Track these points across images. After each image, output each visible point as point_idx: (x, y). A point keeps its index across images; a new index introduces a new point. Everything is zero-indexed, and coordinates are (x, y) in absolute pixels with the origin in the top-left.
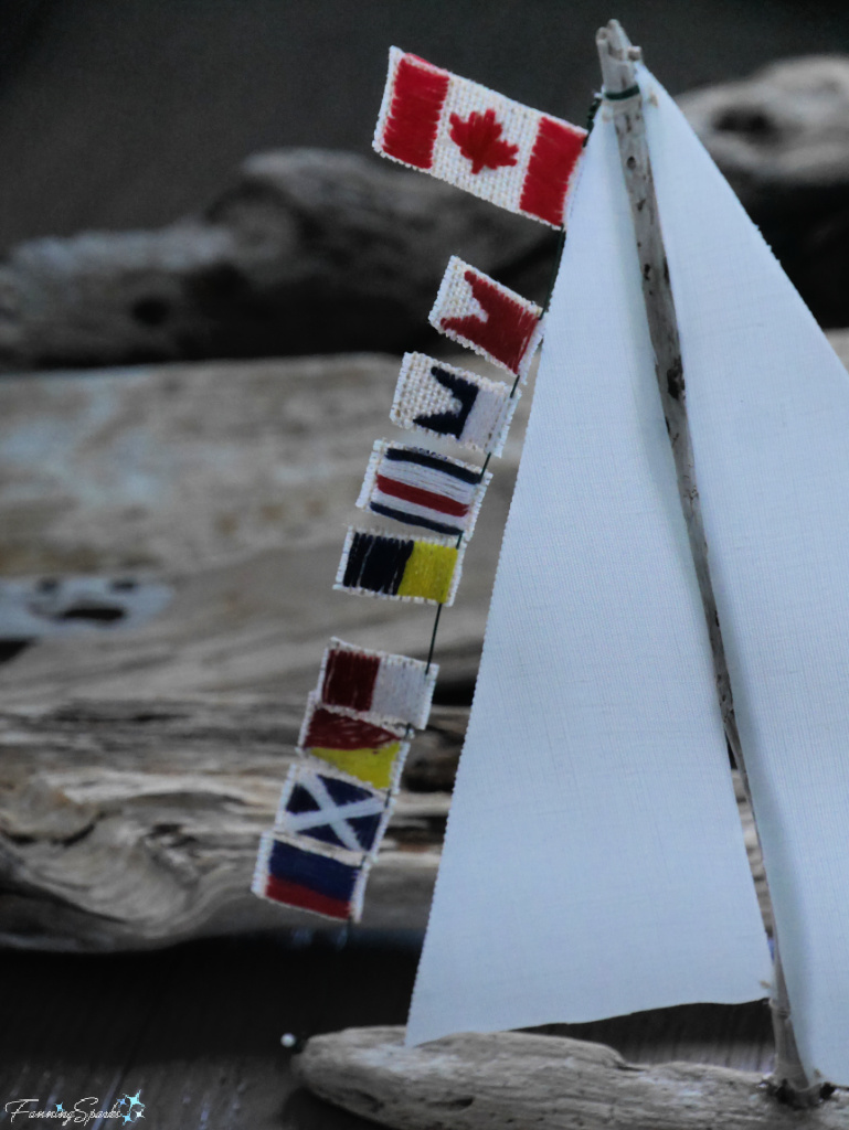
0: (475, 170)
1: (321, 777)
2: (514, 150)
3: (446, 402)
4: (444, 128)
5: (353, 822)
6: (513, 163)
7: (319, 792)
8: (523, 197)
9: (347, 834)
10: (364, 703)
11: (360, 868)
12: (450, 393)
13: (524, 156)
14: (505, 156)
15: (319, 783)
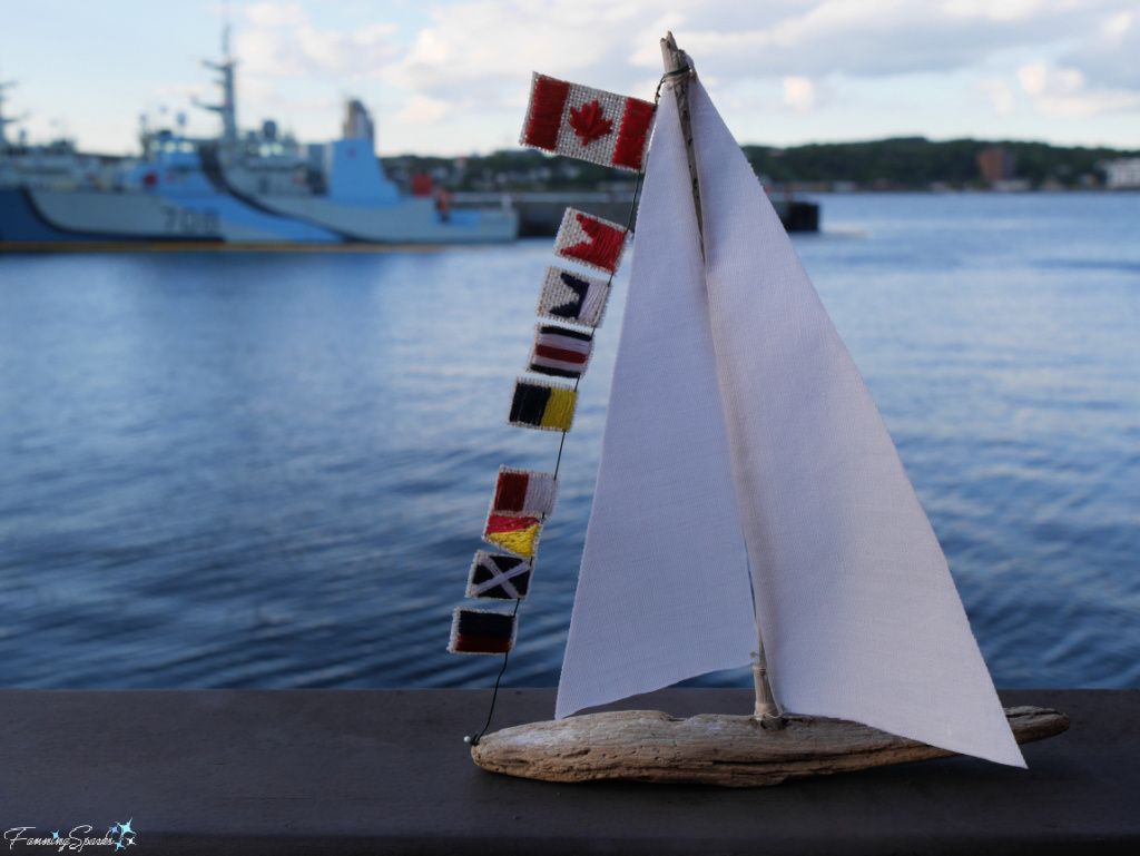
0: (585, 144)
1: (492, 557)
2: (611, 123)
3: (570, 296)
4: (566, 118)
5: (513, 580)
6: (610, 132)
7: (492, 566)
8: (615, 154)
9: (510, 589)
10: (518, 507)
11: (514, 617)
12: (571, 290)
13: (617, 126)
14: (605, 128)
15: (491, 561)
